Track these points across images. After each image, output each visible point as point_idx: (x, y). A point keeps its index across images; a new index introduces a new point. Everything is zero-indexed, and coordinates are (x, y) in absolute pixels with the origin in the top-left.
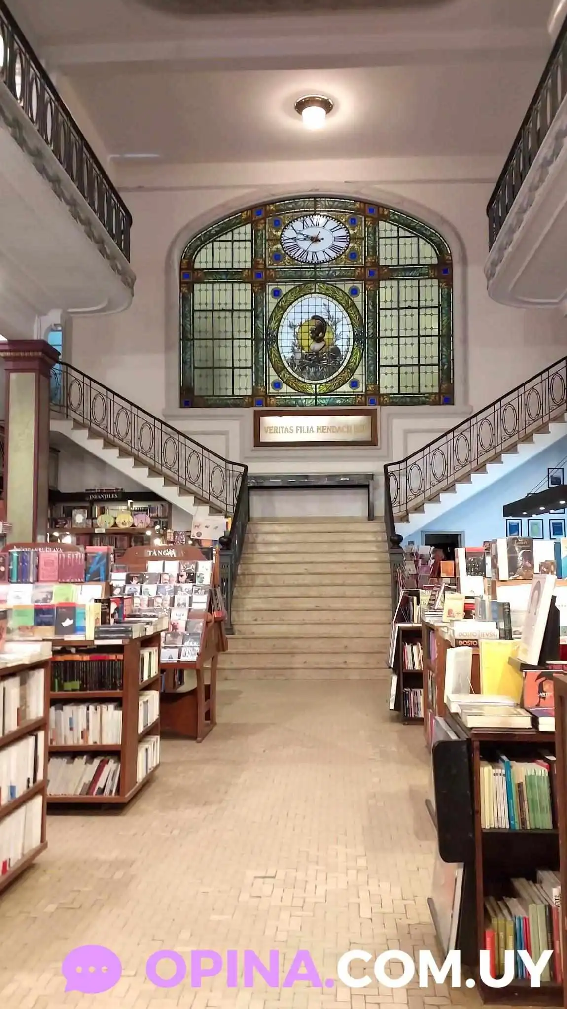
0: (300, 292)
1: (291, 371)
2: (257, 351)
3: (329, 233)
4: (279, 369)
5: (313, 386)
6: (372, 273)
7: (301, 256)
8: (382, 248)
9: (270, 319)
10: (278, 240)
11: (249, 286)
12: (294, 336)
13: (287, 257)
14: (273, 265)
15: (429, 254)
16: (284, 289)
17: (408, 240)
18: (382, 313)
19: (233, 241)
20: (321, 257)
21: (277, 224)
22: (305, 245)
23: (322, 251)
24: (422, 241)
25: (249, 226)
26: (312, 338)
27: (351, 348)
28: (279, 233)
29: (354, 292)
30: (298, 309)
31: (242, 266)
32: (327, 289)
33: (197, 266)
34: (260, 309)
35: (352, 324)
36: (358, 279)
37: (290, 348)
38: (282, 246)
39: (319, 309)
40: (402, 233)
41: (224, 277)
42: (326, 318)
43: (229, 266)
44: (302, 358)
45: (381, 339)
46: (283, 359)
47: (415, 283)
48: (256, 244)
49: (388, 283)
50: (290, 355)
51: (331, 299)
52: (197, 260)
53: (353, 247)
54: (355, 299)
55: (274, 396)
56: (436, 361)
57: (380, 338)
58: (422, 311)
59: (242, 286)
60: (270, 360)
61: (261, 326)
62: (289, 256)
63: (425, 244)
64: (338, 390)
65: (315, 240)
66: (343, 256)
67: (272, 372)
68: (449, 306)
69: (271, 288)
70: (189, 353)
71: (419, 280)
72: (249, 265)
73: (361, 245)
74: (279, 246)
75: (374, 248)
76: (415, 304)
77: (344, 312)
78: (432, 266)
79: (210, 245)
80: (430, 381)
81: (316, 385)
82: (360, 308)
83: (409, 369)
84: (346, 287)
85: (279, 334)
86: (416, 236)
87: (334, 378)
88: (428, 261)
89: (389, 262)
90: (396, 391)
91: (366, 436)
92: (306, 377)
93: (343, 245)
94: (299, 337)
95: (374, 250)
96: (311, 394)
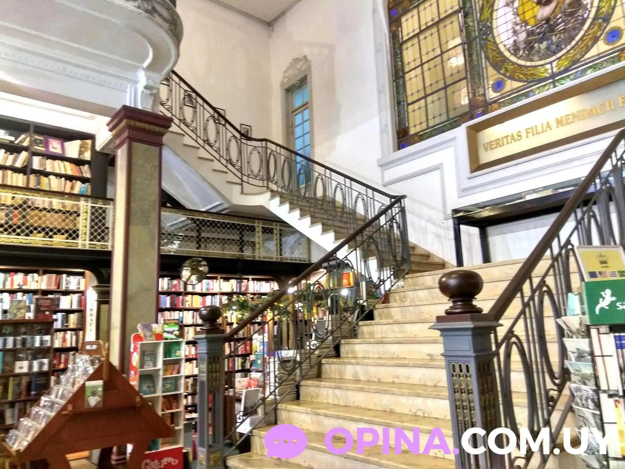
1: (515, 60)
4: (500, 64)
5: (549, 66)
9: (482, 10)
12: (514, 14)
26: (538, 3)
34: (469, 5)
37: (510, 31)
46: (502, 49)
55: (495, 102)
60: (487, 57)
64: (587, 56)
70: (402, 92)
81: (551, 63)
85: (494, 22)
87: (578, 42)
92: (535, 58)
94: (520, 12)
96: (546, 79)
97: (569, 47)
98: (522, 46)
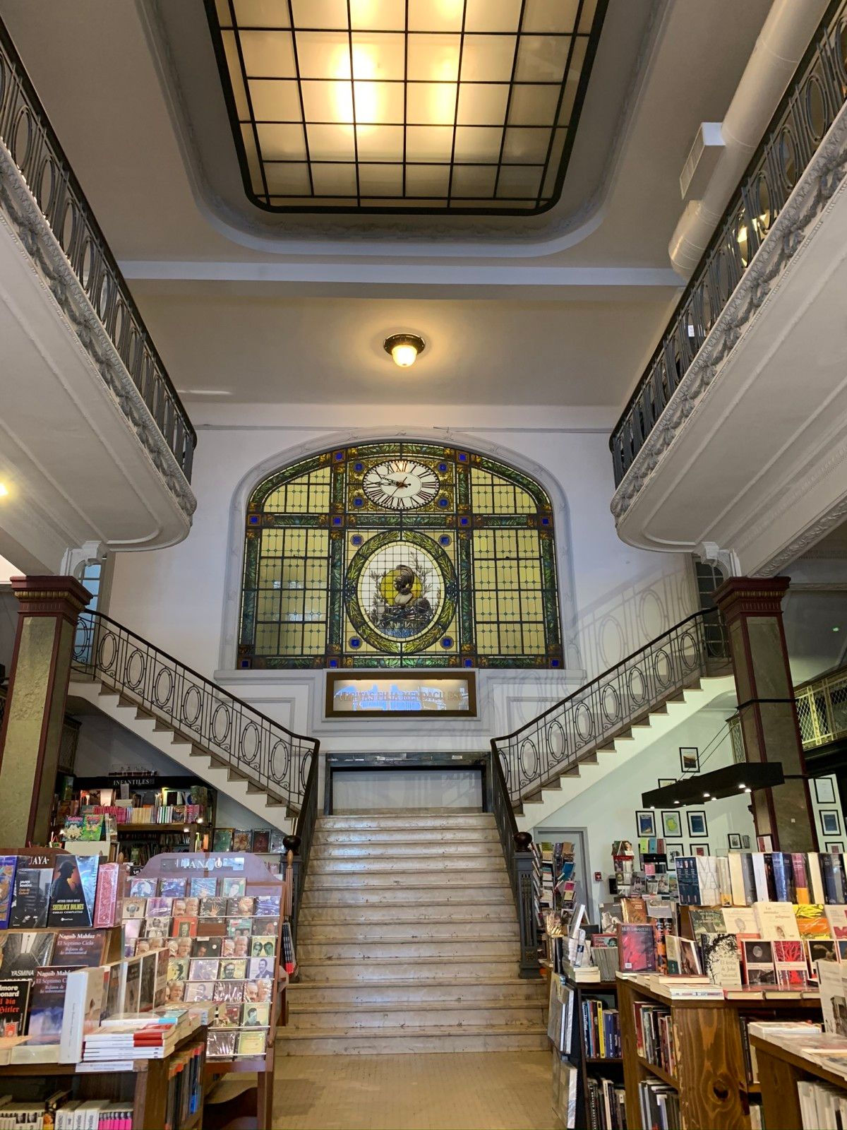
0: (383, 541)
1: (372, 627)
2: (333, 604)
3: (417, 479)
4: (359, 624)
5: (399, 644)
6: (464, 521)
7: (386, 501)
8: (475, 496)
9: (349, 568)
10: (360, 484)
11: (326, 532)
12: (377, 587)
13: (370, 503)
14: (354, 510)
15: (526, 504)
16: (366, 536)
17: (504, 489)
18: (477, 563)
19: (309, 484)
20: (408, 504)
21: (359, 468)
22: (389, 490)
23: (409, 497)
24: (518, 490)
25: (328, 470)
26: (398, 589)
27: (442, 601)
28: (361, 478)
29: (445, 540)
30: (381, 557)
31: (319, 510)
32: (414, 537)
33: (267, 509)
34: (337, 557)
35: (443, 574)
36: (450, 527)
37: (372, 600)
38: (364, 490)
39: (405, 558)
40: (496, 481)
41: (297, 522)
42: (413, 567)
43: (304, 510)
44: (387, 610)
45: (477, 593)
46: (363, 612)
47: (513, 533)
48: (335, 488)
49: (483, 532)
50: (372, 609)
51: (419, 548)
52: (268, 503)
53: (443, 495)
54: (446, 549)
55: (351, 656)
56: (540, 618)
57: (475, 591)
58: (522, 563)
59: (318, 532)
60: (348, 613)
61: (338, 576)
62: (372, 501)
63: (522, 493)
64: (428, 649)
65: (401, 485)
66: (432, 503)
67: (350, 627)
68: (551, 557)
69: (351, 534)
70: (251, 605)
71: (517, 529)
72: (326, 510)
73: (452, 492)
74: (361, 491)
75: (466, 496)
76: (514, 555)
77: (434, 562)
78: (530, 515)
79: (283, 488)
80: (535, 641)
81: (401, 643)
82: (452, 557)
83: (510, 627)
84: (436, 536)
85: (359, 585)
86: (512, 484)
87: (422, 636)
88: (526, 511)
89: (483, 511)
90: (495, 651)
91: (463, 704)
92: (390, 634)
93: (432, 491)
94: (382, 588)
95: (466, 498)
96: (395, 654)
97: (416, 636)
98: (380, 618)
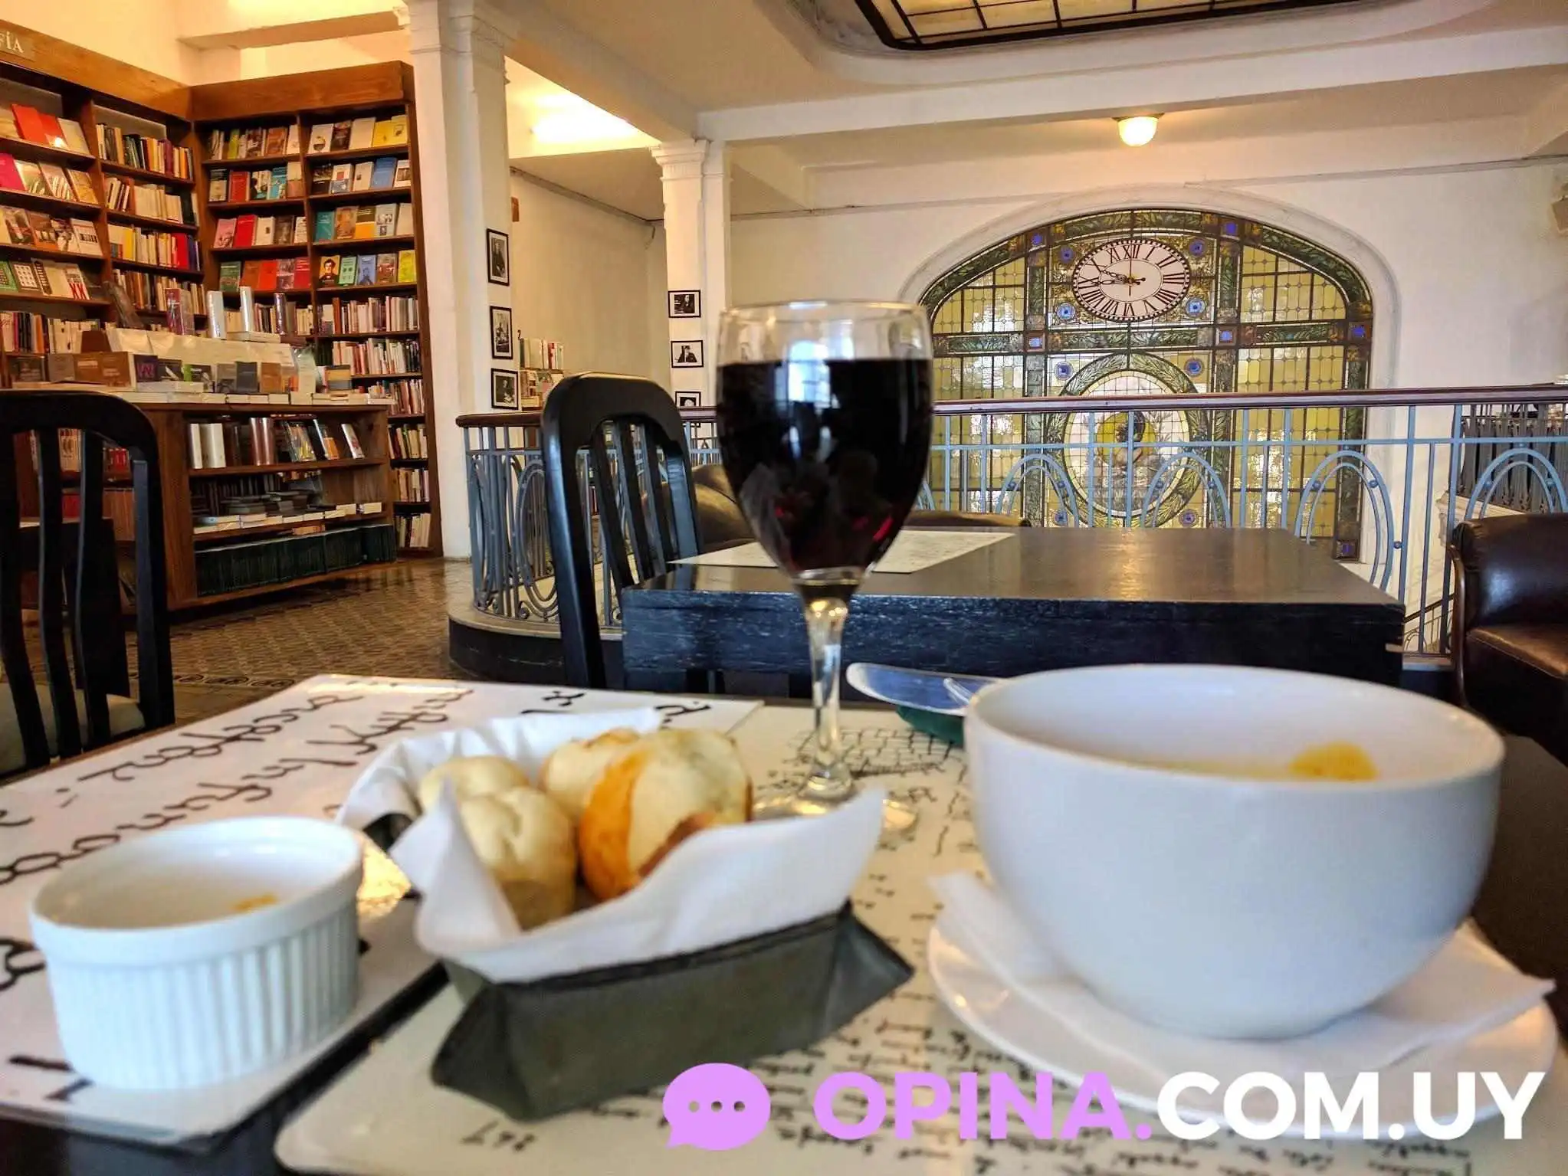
0: (1103, 369)
1: (1084, 496)
3: (1155, 269)
6: (1226, 336)
7: (1105, 309)
10: (1069, 284)
11: (1019, 360)
13: (1083, 312)
14: (1059, 325)
15: (1330, 302)
16: (1076, 364)
17: (1294, 279)
20: (1140, 311)
21: (1067, 258)
22: (1111, 291)
23: (1141, 300)
24: (1318, 280)
25: (1021, 262)
27: (1185, 459)
28: (1070, 273)
29: (1193, 366)
31: (1009, 327)
32: (1148, 364)
33: (937, 329)
35: (1188, 420)
36: (1202, 346)
37: (1084, 459)
38: (1075, 293)
40: (1284, 266)
41: (980, 346)
43: (988, 328)
46: (1072, 475)
47: (1302, 352)
48: (1032, 292)
49: (1255, 353)
50: (1084, 470)
51: (1154, 379)
52: (938, 319)
53: (1195, 293)
54: (1195, 379)
56: (1332, 484)
59: (1008, 360)
60: (1053, 478)
61: (1036, 425)
62: (1086, 309)
63: (1324, 285)
65: (1129, 281)
66: (1177, 309)
67: (1052, 495)
69: (1055, 361)
71: (1309, 346)
72: (1019, 326)
73: (1209, 288)
74: (1070, 294)
75: (1232, 293)
76: (1301, 388)
78: (1334, 322)
79: (958, 296)
80: (1320, 517)
84: (1180, 360)
85: (1067, 436)
86: (1310, 271)
87: (1155, 508)
88: (1330, 315)
89: (1257, 318)
93: (1178, 289)
94: (1100, 441)
95: (1232, 297)
97: (1144, 509)
